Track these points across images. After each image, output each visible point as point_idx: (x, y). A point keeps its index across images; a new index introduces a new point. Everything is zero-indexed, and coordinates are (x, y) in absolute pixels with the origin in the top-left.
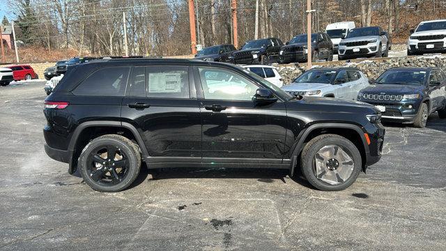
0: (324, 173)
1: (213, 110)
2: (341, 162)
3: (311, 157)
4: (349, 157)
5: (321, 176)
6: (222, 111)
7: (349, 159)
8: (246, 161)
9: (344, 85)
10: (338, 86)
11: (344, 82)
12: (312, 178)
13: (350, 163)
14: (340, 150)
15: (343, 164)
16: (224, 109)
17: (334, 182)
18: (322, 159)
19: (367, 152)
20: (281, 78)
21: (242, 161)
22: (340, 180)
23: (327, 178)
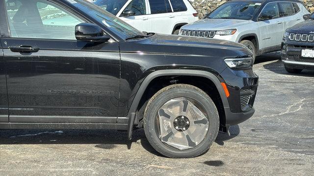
0: (171, 134)
1: (21, 52)
2: (192, 121)
3: (154, 114)
4: (202, 114)
5: (166, 138)
6: (33, 54)
7: (202, 116)
8: (69, 121)
9: (273, 22)
10: (262, 24)
11: (270, 18)
12: (156, 141)
13: (203, 122)
14: (190, 105)
15: (195, 122)
16: (36, 51)
17: (182, 147)
18: (168, 117)
19: (226, 107)
20: (195, 12)
21: (64, 121)
22: (191, 143)
23: (175, 142)
